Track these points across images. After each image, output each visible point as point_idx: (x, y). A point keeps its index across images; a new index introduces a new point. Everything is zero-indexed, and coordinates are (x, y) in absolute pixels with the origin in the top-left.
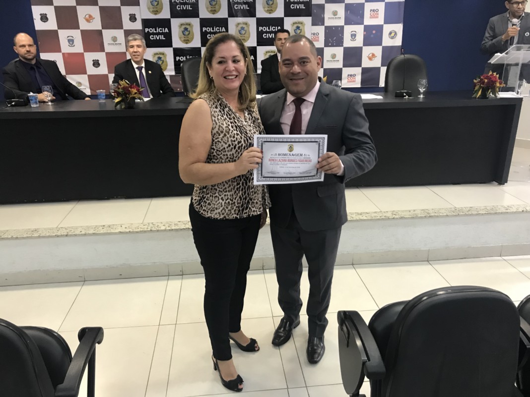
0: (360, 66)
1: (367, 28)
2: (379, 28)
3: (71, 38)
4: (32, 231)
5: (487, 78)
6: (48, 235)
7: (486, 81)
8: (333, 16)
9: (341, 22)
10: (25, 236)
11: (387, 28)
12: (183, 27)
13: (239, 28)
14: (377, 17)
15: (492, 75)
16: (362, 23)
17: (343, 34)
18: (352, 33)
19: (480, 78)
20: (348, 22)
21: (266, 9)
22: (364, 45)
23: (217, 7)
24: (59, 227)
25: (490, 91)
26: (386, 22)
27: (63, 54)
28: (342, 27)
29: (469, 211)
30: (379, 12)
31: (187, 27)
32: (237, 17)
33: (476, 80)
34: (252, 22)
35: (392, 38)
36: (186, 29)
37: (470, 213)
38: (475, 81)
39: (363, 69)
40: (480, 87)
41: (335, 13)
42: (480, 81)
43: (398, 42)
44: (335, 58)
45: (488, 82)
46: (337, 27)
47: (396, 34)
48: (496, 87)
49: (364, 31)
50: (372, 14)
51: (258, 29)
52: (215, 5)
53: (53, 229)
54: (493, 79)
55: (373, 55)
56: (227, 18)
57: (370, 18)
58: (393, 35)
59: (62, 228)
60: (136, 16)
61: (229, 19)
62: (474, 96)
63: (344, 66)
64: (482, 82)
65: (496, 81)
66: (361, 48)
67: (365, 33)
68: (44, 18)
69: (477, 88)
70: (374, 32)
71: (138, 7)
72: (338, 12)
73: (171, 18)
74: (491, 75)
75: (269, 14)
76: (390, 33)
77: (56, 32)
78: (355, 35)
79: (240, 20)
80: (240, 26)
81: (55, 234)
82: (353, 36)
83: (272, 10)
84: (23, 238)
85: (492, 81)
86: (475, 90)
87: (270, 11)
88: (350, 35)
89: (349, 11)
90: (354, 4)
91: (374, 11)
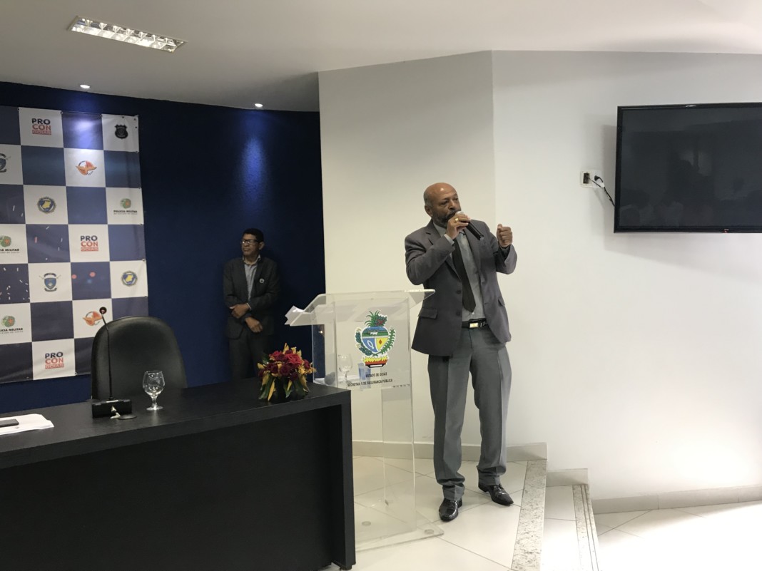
0: (72, 337)
1: (76, 268)
2: (103, 269)
5: (281, 358)
7: (279, 365)
8: (2, 247)
9: (20, 258)
11: (118, 269)
14: (96, 250)
15: (289, 352)
16: (68, 260)
17: (26, 279)
18: (47, 277)
19: (268, 359)
20: (34, 257)
22: (75, 298)
25: (290, 384)
26: (113, 258)
28: (24, 267)
30: (98, 240)
33: (262, 364)
35: (129, 284)
38: (260, 366)
39: (77, 341)
40: (271, 378)
41: (5, 242)
42: (269, 366)
43: (141, 290)
44: (12, 324)
45: (284, 368)
46: (11, 267)
47: (135, 277)
48: (300, 375)
49: (72, 274)
50: (84, 244)
54: (292, 360)
55: (95, 315)
58: (130, 279)
62: (262, 397)
63: (35, 338)
64: (273, 367)
66: (69, 304)
67: (75, 277)
69: (265, 380)
70: (93, 274)
72: (12, 240)
74: (287, 352)
76: (125, 276)
78: (54, 281)
82: (50, 283)
85: (291, 364)
86: (263, 384)
88: (43, 281)
89: (36, 238)
90: (47, 225)
91: (87, 238)
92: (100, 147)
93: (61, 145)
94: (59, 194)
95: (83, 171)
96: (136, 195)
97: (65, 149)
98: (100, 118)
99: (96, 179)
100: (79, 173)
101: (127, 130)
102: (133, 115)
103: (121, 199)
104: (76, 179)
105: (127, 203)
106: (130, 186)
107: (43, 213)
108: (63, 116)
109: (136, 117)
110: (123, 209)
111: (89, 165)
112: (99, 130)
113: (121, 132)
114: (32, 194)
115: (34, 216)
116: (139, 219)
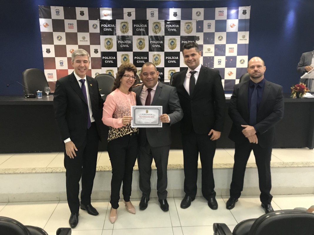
1: (228, 58)
2: (235, 58)
3: (62, 62)
4: (32, 169)
5: (299, 86)
6: (41, 172)
7: (298, 88)
8: (208, 51)
9: (212, 55)
10: (28, 172)
11: (239, 58)
12: (124, 56)
13: (155, 57)
14: (233, 52)
16: (225, 55)
17: (213, 61)
18: (219, 60)
19: (294, 86)
20: (216, 54)
21: (170, 47)
22: (226, 67)
23: (143, 46)
24: (48, 167)
25: (301, 94)
26: (238, 55)
27: (57, 70)
28: (213, 57)
29: (292, 164)
30: (234, 49)
31: (126, 56)
32: (154, 51)
34: (162, 54)
35: (242, 63)
36: (125, 58)
37: (293, 166)
38: (292, 88)
39: (225, 80)
40: (295, 91)
41: (209, 50)
42: (294, 88)
43: (245, 65)
46: (210, 57)
47: (244, 61)
48: (304, 91)
49: (226, 59)
50: (230, 50)
51: (165, 58)
52: (142, 45)
53: (44, 168)
55: (231, 73)
56: (148, 52)
57: (229, 52)
59: (49, 168)
60: (98, 50)
61: (149, 52)
64: (296, 89)
65: (304, 89)
66: (224, 69)
67: (226, 60)
68: (48, 51)
69: (293, 92)
70: (231, 60)
71: (99, 45)
73: (117, 51)
74: (301, 85)
75: (171, 50)
76: (241, 61)
77: (54, 59)
78: (220, 62)
79: (156, 53)
80: (155, 56)
81: (45, 172)
83: (173, 48)
84: (27, 173)
85: (302, 88)
87: (172, 48)
88: (218, 62)
89: (217, 49)
90: (220, 45)
91: (231, 48)
92: (237, 18)
93: (226, 19)
94: (224, 34)
95: (232, 27)
96: (247, 34)
97: (227, 20)
98: (238, 8)
99: (235, 29)
100: (230, 27)
101: (247, 11)
102: (249, 6)
103: (242, 35)
104: (230, 29)
105: (244, 37)
106: (245, 31)
107: (219, 41)
108: (228, 9)
109: (250, 6)
110: (242, 39)
111: (233, 24)
112: (237, 12)
113: (244, 12)
114: (217, 35)
115: (217, 42)
116: (247, 42)
